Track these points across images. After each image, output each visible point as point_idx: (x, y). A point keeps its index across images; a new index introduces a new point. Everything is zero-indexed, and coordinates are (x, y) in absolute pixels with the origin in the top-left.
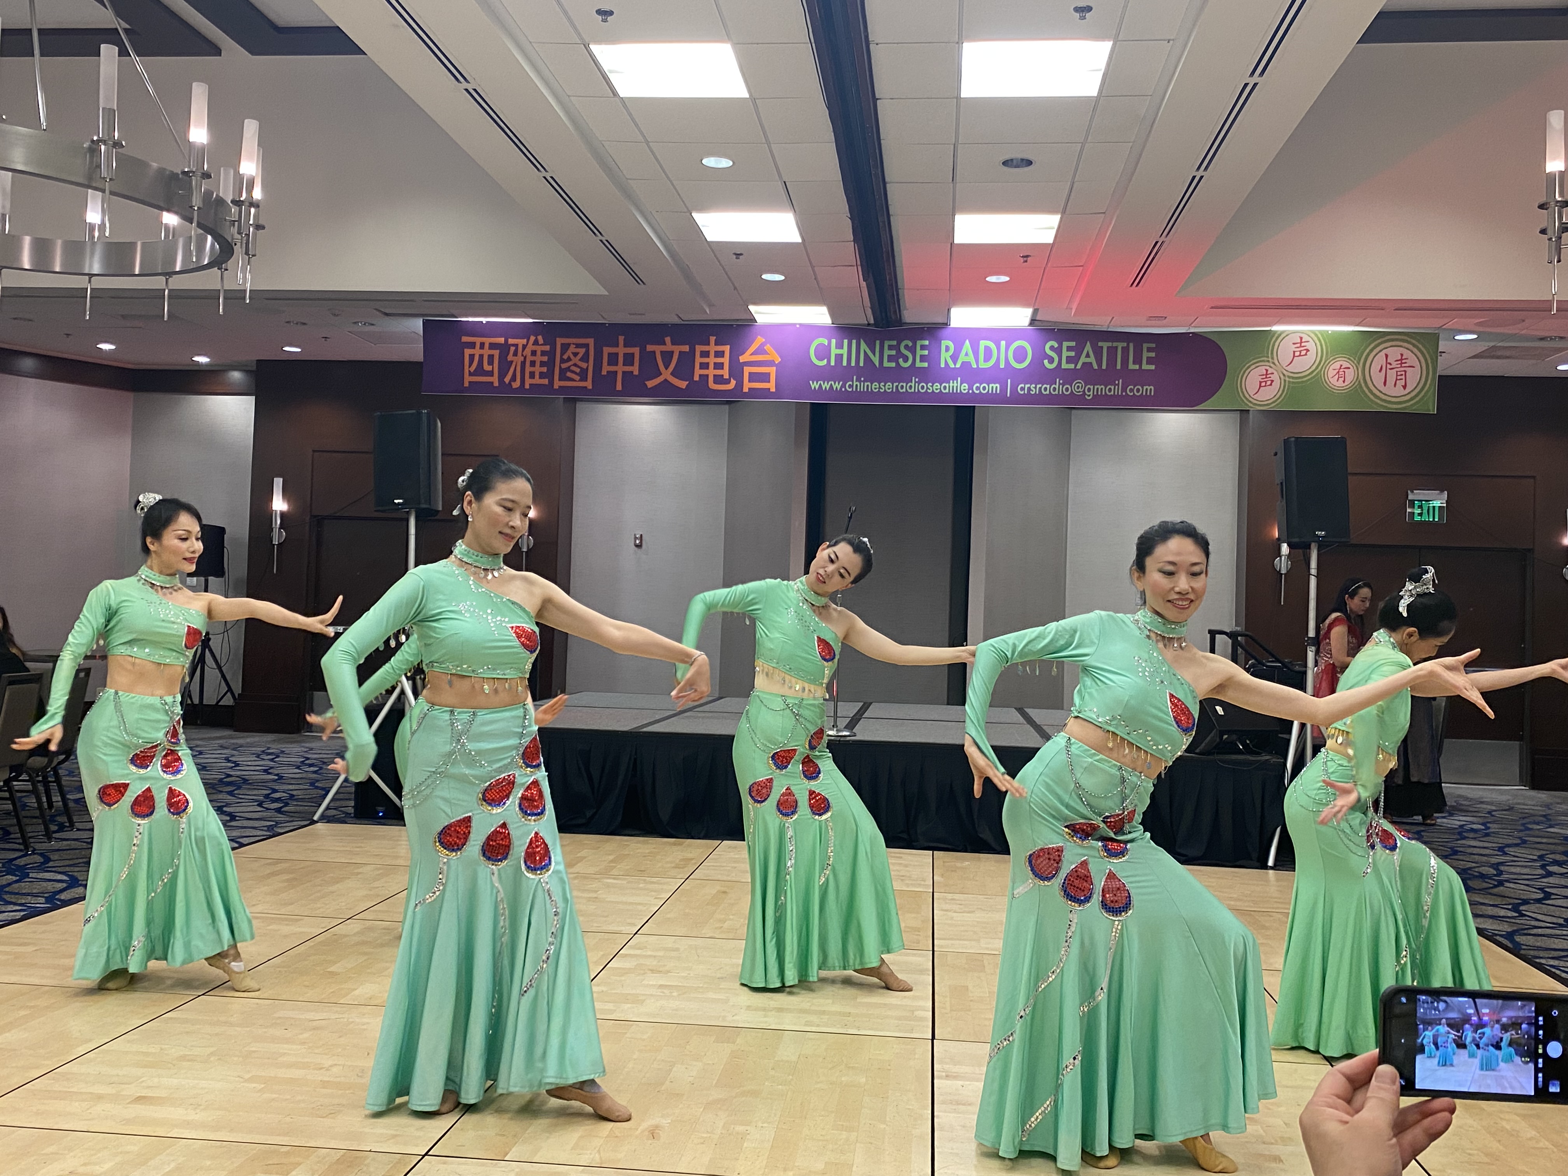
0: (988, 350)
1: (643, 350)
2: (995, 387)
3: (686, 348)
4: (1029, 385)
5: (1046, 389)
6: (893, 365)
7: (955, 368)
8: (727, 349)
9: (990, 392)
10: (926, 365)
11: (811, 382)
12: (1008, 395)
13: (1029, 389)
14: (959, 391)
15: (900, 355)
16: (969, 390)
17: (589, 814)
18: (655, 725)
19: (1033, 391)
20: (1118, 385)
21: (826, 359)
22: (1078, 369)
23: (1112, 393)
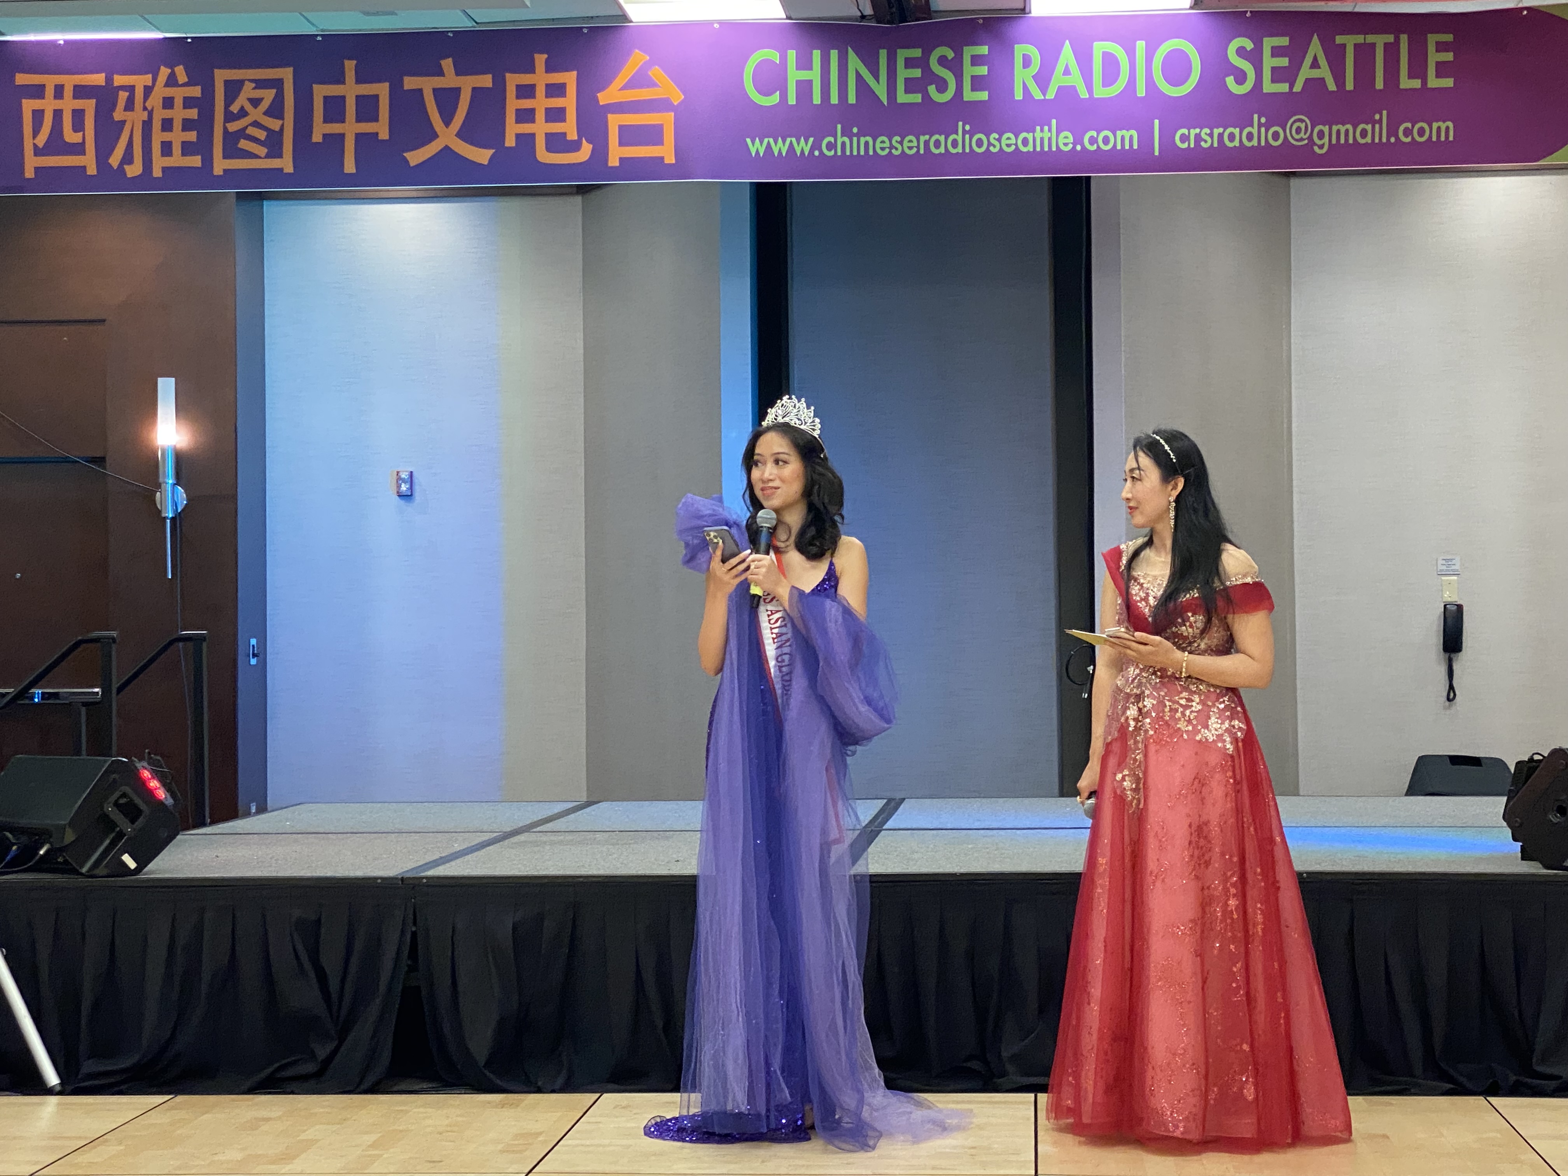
0: (1109, 60)
1: (396, 90)
2: (1127, 138)
3: (486, 81)
4: (1197, 131)
5: (1232, 137)
6: (917, 98)
7: (1045, 100)
8: (570, 78)
9: (1119, 147)
10: (984, 96)
11: (748, 140)
12: (1157, 153)
13: (1198, 138)
14: (1054, 149)
15: (930, 77)
16: (1075, 144)
17: (322, 1052)
18: (453, 863)
19: (1206, 141)
20: (1380, 121)
21: (778, 93)
22: (1297, 93)
23: (1368, 139)
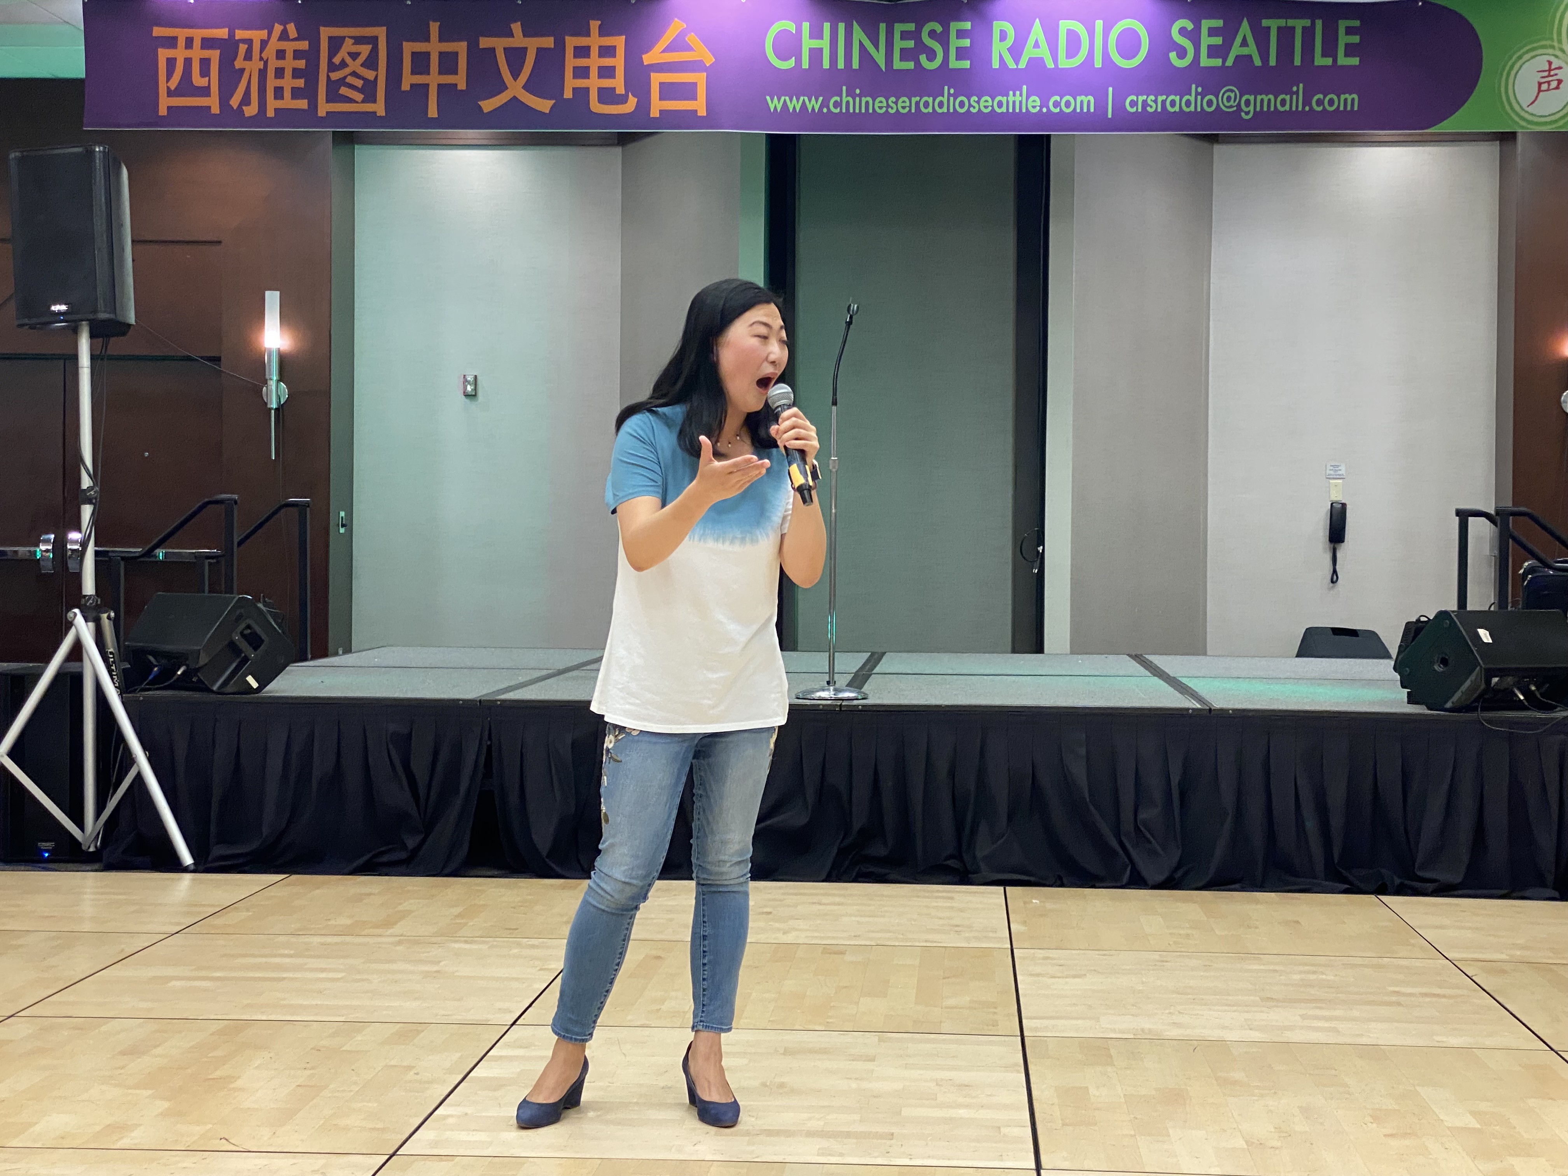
0: (1073, 36)
1: (473, 48)
2: (1085, 102)
3: (548, 42)
4: (1145, 97)
5: (1173, 104)
6: (910, 65)
7: (1017, 69)
8: (619, 42)
9: (1078, 110)
10: (966, 64)
11: (768, 98)
12: (1110, 116)
13: (1145, 104)
14: (1024, 110)
15: (921, 47)
16: (1041, 107)
19: (1151, 107)
20: (1297, 93)
21: (794, 58)
22: (1228, 67)
23: (1287, 108)
